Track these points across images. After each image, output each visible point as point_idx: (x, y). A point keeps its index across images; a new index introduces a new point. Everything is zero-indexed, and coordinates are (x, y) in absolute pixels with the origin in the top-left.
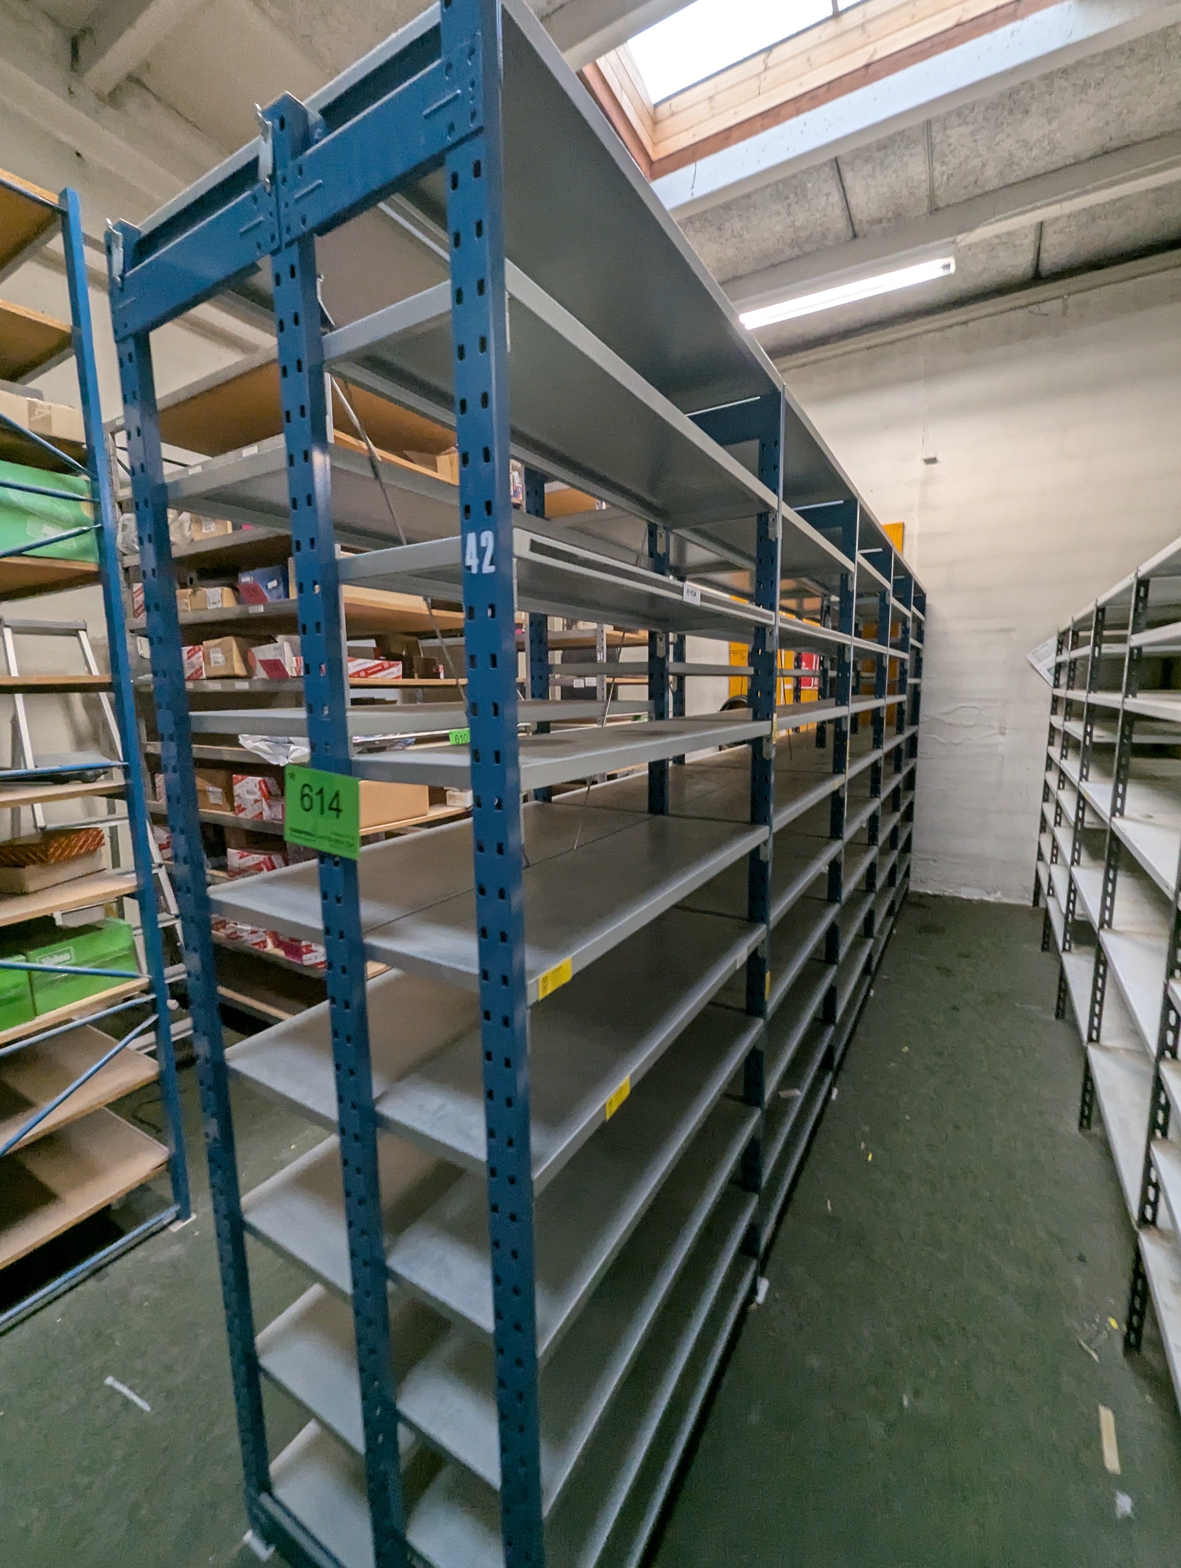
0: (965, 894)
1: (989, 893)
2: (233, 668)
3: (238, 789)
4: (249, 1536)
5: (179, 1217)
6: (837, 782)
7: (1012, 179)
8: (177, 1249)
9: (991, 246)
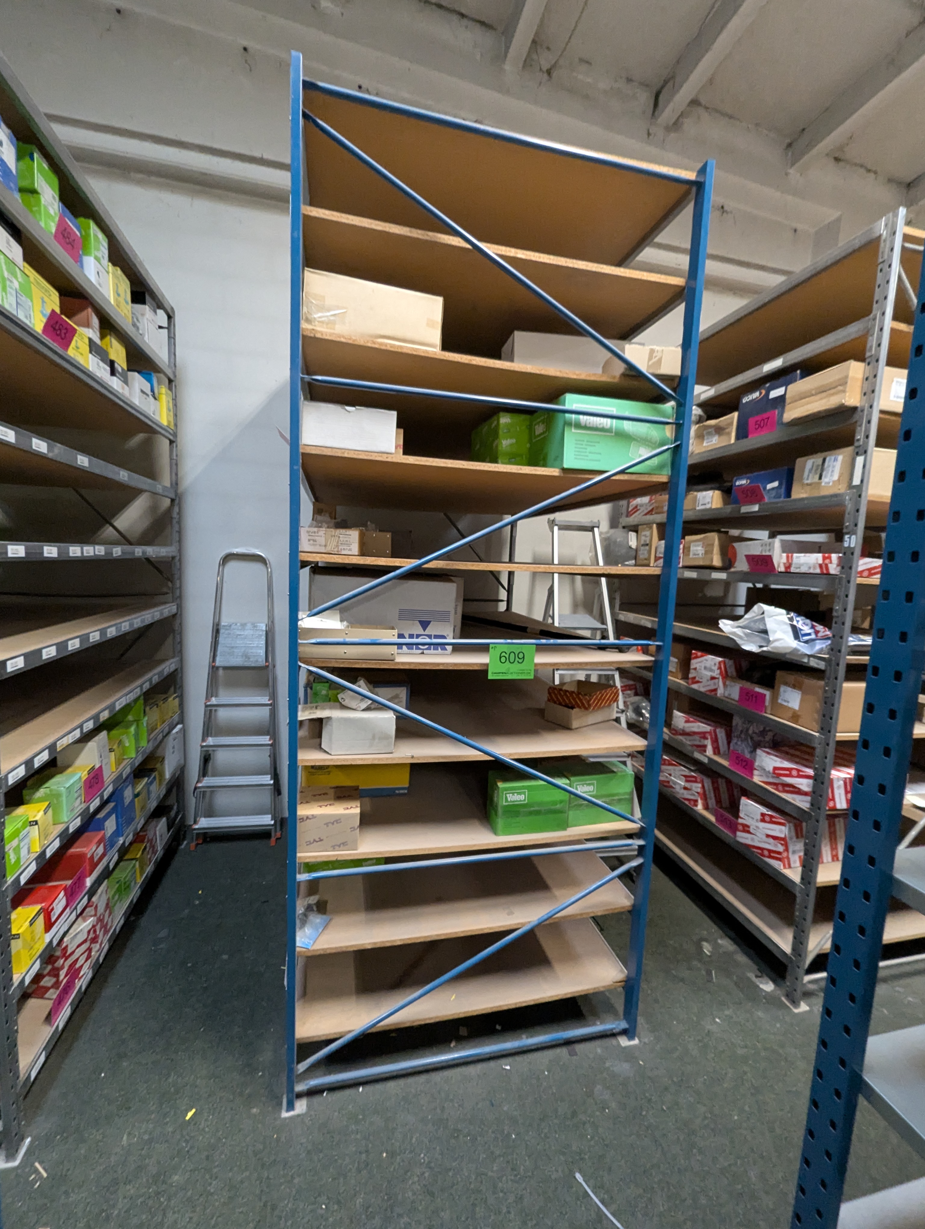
2: (712, 560)
3: (694, 663)
5: (626, 1033)
8: (626, 1068)
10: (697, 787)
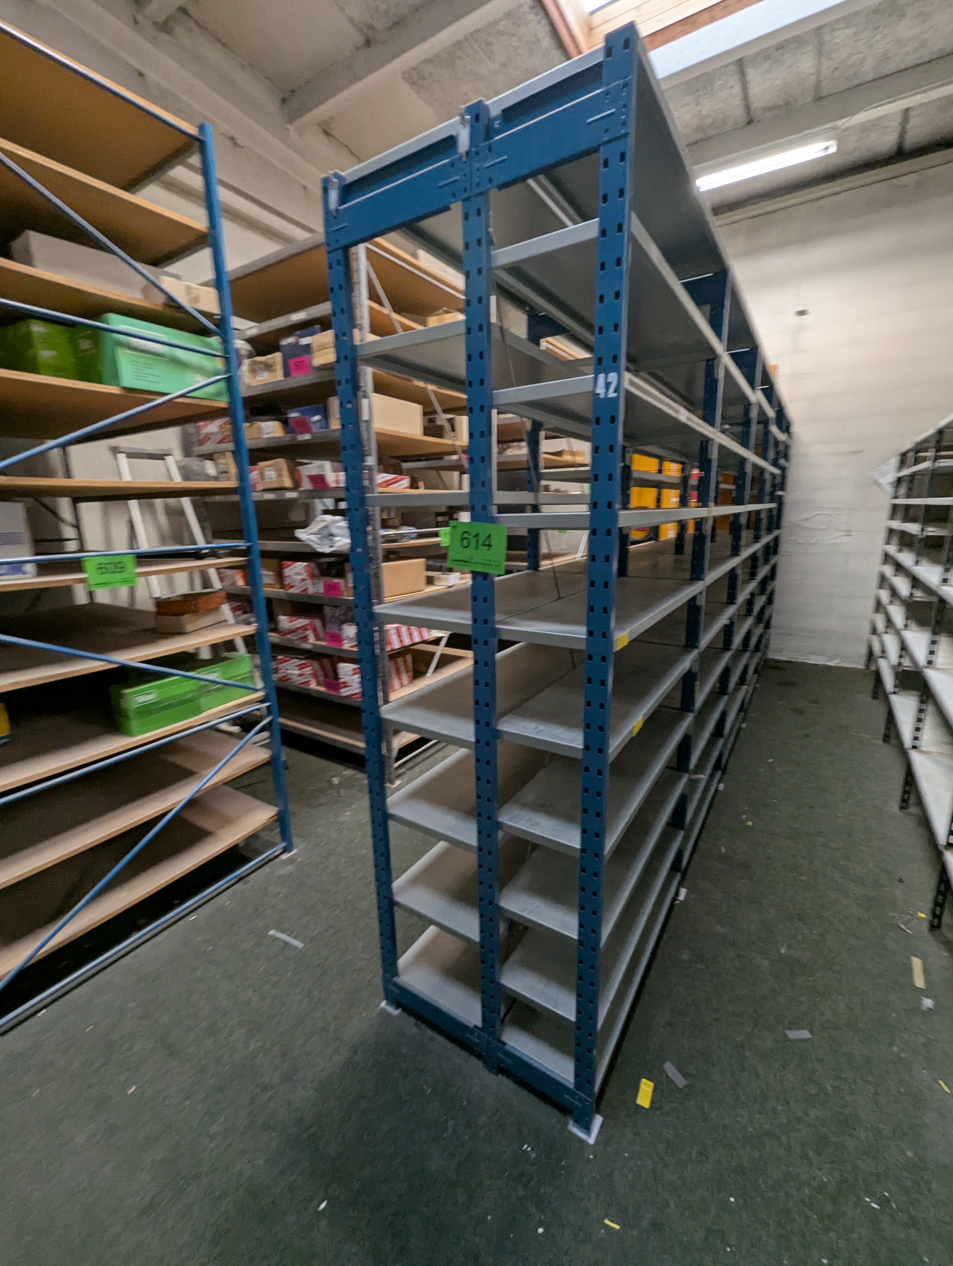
0: (812, 660)
1: (831, 660)
2: (283, 482)
3: (287, 572)
4: (383, 1004)
5: (286, 850)
6: (734, 562)
7: (886, 71)
8: (289, 869)
9: (864, 128)
10: (308, 670)
